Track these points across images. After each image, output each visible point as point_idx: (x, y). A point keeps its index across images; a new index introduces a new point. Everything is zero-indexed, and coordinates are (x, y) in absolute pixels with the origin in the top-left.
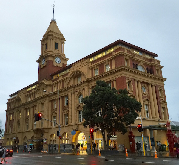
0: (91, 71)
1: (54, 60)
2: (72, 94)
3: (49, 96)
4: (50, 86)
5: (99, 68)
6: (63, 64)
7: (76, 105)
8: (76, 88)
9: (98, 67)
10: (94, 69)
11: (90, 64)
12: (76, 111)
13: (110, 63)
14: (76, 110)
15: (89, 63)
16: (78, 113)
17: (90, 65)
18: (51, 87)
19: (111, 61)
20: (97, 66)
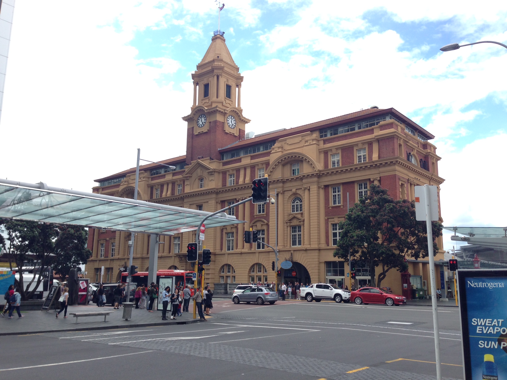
0: (322, 156)
1: (226, 122)
2: (278, 195)
3: (217, 192)
4: (219, 173)
5: (342, 152)
6: (240, 129)
7: (286, 214)
8: (288, 185)
9: (340, 151)
10: (329, 154)
11: (322, 142)
12: (286, 227)
13: (366, 146)
14: (286, 224)
15: (318, 141)
16: (290, 231)
17: (322, 146)
18: (221, 175)
19: (370, 144)
20: (337, 149)
